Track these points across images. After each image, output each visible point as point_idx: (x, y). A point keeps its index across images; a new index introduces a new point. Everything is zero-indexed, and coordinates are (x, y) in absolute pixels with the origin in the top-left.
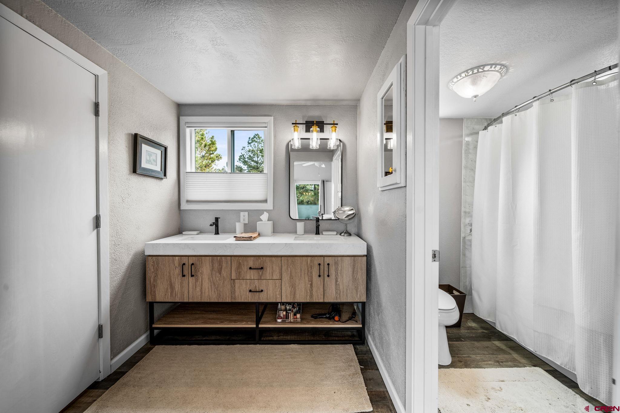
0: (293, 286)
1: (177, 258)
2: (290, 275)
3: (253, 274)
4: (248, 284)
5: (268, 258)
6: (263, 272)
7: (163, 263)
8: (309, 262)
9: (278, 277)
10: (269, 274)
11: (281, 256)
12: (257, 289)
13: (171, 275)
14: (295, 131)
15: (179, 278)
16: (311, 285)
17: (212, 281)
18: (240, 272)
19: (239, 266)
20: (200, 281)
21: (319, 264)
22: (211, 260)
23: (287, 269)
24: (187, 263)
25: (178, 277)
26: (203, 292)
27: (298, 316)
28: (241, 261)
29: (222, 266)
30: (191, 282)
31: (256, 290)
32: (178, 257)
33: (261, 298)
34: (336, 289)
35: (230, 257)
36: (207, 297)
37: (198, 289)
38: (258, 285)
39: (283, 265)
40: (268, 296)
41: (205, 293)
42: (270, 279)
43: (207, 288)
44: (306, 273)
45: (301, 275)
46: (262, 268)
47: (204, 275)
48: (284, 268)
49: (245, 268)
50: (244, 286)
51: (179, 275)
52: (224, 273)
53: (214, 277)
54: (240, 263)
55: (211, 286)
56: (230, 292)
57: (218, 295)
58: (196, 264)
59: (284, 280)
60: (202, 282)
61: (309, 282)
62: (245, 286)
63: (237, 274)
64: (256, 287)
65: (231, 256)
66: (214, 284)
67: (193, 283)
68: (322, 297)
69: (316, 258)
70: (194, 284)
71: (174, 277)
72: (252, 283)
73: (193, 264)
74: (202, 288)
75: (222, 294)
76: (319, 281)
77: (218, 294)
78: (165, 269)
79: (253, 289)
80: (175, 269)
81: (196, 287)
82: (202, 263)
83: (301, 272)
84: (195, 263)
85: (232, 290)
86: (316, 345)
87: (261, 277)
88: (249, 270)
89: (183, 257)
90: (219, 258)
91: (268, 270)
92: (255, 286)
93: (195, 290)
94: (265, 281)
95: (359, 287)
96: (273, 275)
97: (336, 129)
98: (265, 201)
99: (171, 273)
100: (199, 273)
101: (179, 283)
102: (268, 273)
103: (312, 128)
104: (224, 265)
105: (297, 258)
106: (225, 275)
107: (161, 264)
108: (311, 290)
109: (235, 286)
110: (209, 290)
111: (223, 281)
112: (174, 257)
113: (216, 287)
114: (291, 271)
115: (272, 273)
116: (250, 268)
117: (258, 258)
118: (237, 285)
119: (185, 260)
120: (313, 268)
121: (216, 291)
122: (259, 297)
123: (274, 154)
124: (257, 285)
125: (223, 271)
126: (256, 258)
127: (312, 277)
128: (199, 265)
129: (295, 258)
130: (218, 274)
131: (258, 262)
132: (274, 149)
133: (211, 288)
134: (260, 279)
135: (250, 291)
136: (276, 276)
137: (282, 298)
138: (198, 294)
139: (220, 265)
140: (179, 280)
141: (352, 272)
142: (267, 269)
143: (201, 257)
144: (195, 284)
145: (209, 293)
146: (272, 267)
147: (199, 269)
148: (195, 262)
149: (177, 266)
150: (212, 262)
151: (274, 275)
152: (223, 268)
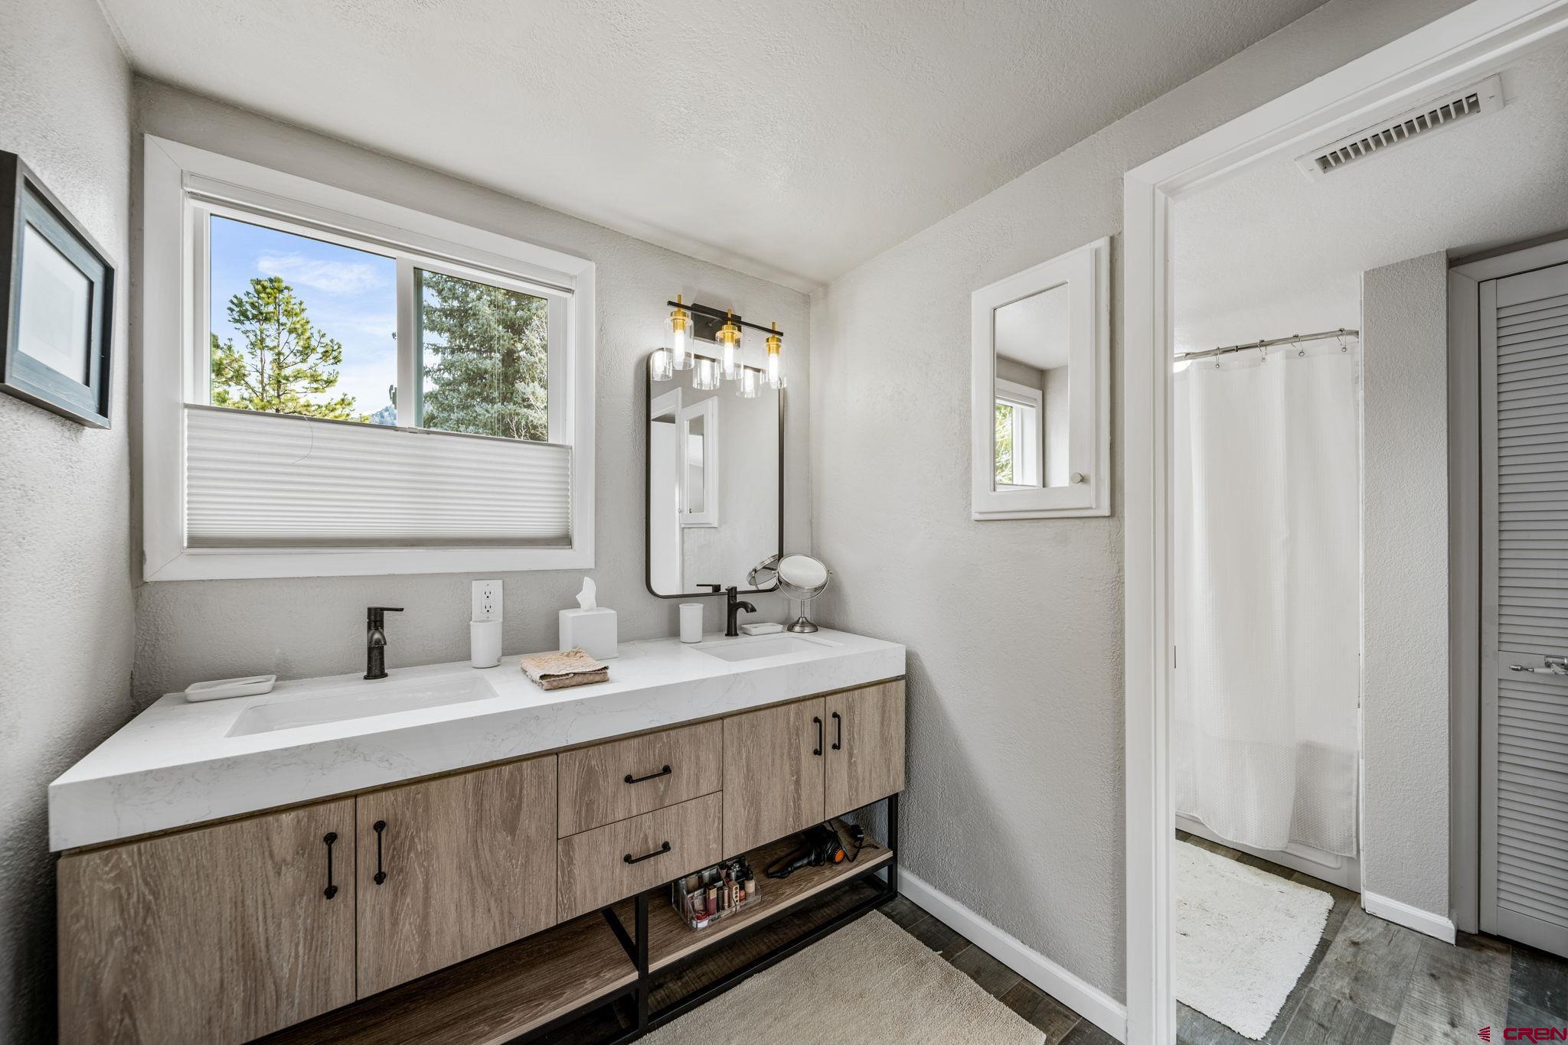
0: (754, 801)
1: (287, 819)
2: (747, 769)
3: (639, 797)
4: (621, 836)
5: (686, 731)
6: (669, 781)
7: (194, 862)
8: (792, 719)
9: (714, 785)
10: (688, 784)
11: (722, 717)
12: (650, 843)
13: (251, 911)
14: (675, 327)
15: (301, 912)
16: (797, 782)
17: (474, 873)
18: (590, 805)
19: (589, 781)
20: (420, 886)
21: (816, 720)
22: (470, 787)
23: (739, 753)
24: (346, 831)
25: (294, 905)
26: (434, 929)
27: (751, 886)
28: (593, 763)
29: (521, 798)
30: (368, 914)
31: (648, 849)
32: (293, 814)
33: (664, 870)
34: (850, 777)
35: (556, 756)
36: (454, 946)
37: (407, 926)
38: (652, 830)
39: (727, 742)
40: (685, 855)
41: (440, 932)
42: (692, 796)
43: (453, 908)
44: (785, 751)
45: (773, 761)
46: (667, 770)
47: (438, 857)
48: (729, 754)
49: (611, 783)
50: (606, 848)
51: (301, 896)
52: (530, 825)
53: (485, 853)
54: (591, 772)
55: (472, 893)
56: (553, 890)
57: (502, 921)
58: (397, 820)
59: (729, 788)
60: (427, 888)
61: (793, 776)
62: (608, 849)
63: (579, 812)
64: (647, 840)
65: (556, 752)
66: (487, 881)
67: (381, 912)
68: (819, 810)
69: (808, 703)
70: (387, 911)
71: (269, 914)
72: (633, 832)
73: (380, 826)
74: (425, 917)
75: (521, 911)
76: (814, 768)
77: (502, 913)
78: (210, 893)
79: (635, 851)
80: (271, 874)
81: (395, 923)
82: (427, 810)
83: (773, 754)
84: (391, 817)
85: (560, 879)
86: (804, 951)
87: (662, 799)
88: (624, 786)
89: (321, 808)
90: (507, 769)
91: (685, 771)
92: (641, 836)
93: (392, 936)
94: (674, 809)
95: (893, 758)
96: (698, 783)
97: (778, 346)
98: (565, 540)
99: (248, 902)
100: (412, 855)
101: (301, 935)
102: (682, 783)
103: (721, 329)
104: (529, 792)
105: (762, 713)
106: (533, 831)
107: (176, 872)
108: (797, 799)
109: (571, 862)
110: (460, 916)
111: (527, 856)
112: (270, 819)
113: (495, 888)
114: (748, 758)
115: (697, 777)
116: (629, 779)
117: (652, 737)
118: (579, 856)
119: (335, 818)
120: (800, 732)
121: (493, 904)
122: (656, 872)
123: (596, 386)
124: (652, 832)
125: (524, 815)
126: (646, 738)
127: (798, 759)
128: (415, 819)
129: (758, 713)
130: (503, 837)
131: (654, 751)
132: (597, 370)
133: (473, 900)
134: (660, 806)
135: (628, 859)
136: (708, 783)
137: (724, 849)
138: (407, 948)
139: (511, 796)
140: (300, 922)
141: (879, 725)
142: (680, 768)
143: (422, 787)
144: (392, 909)
145: (461, 924)
146: (698, 758)
147: (412, 838)
148: (391, 812)
149: (289, 858)
150: (475, 795)
151: (701, 781)
152: (524, 805)
